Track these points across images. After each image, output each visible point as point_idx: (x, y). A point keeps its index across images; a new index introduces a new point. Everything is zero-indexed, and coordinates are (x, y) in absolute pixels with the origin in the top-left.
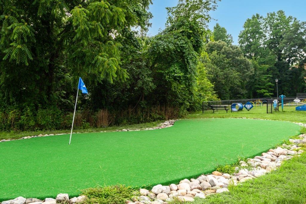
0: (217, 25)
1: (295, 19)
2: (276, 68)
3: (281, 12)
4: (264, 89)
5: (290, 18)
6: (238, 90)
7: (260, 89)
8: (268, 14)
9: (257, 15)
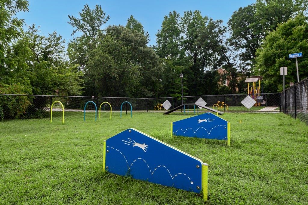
0: (132, 17)
1: (211, 20)
2: (191, 71)
3: (197, 12)
4: (179, 93)
5: (206, 18)
6: (143, 91)
7: (174, 93)
8: (185, 13)
9: (174, 12)
